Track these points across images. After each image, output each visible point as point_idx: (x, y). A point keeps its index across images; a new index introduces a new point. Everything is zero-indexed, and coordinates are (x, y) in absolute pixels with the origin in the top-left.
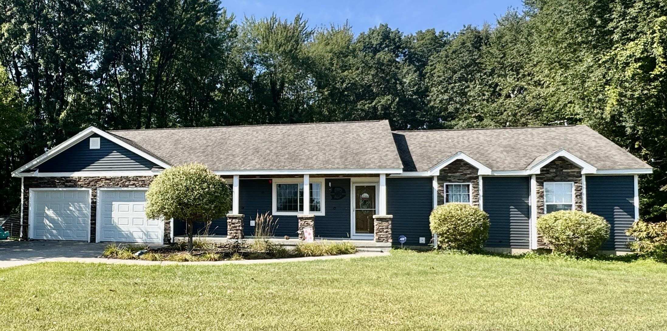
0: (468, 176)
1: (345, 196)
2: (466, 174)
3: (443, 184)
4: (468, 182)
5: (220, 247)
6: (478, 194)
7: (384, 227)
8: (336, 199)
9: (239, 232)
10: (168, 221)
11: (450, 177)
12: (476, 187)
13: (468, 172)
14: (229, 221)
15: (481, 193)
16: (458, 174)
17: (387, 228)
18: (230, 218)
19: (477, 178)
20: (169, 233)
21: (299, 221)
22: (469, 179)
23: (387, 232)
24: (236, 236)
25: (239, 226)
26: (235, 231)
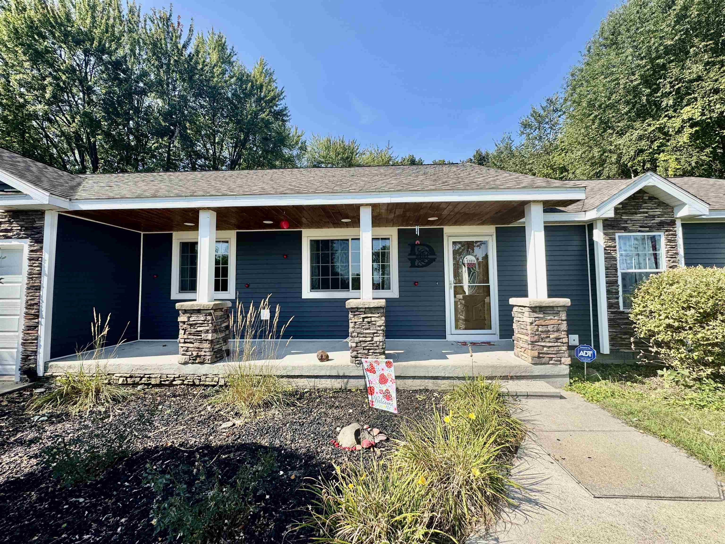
0: (657, 220)
1: (434, 260)
2: (654, 216)
3: (614, 234)
4: (658, 230)
5: (160, 385)
6: (677, 254)
7: (550, 328)
8: (418, 266)
9: (206, 345)
10: (31, 323)
11: (626, 222)
12: (672, 241)
13: (658, 211)
14: (182, 318)
15: (681, 250)
16: (638, 217)
17: (558, 331)
18: (185, 311)
19: (673, 223)
20: (35, 353)
21: (351, 315)
22: (660, 226)
23: (557, 339)
24: (198, 356)
25: (207, 332)
26: (196, 345)
